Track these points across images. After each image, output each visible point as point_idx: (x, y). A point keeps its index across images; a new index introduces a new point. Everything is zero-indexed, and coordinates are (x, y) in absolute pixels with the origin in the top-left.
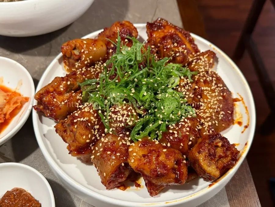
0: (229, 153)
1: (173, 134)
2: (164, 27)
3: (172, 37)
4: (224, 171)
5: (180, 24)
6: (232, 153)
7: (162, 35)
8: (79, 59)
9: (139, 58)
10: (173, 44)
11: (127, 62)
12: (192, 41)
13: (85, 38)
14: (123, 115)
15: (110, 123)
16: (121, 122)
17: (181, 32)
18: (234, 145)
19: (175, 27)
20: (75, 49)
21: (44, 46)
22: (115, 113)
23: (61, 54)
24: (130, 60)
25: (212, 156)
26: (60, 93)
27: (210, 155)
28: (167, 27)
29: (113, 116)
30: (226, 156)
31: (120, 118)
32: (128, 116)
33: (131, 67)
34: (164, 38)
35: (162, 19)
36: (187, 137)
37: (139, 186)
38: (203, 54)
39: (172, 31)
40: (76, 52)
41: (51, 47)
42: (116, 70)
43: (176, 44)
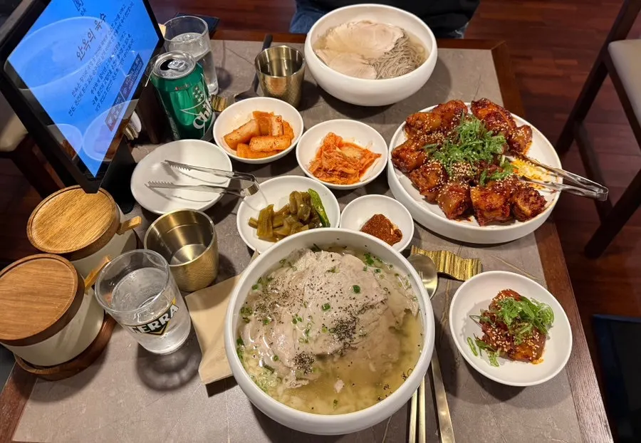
0: (539, 201)
1: (499, 185)
2: (488, 105)
3: (495, 114)
4: (535, 214)
5: (501, 104)
6: (541, 202)
7: (487, 113)
8: (421, 127)
9: (477, 130)
10: (496, 120)
11: (469, 132)
12: (511, 118)
13: (422, 111)
14: (463, 169)
15: (453, 174)
16: (462, 173)
17: (501, 111)
18: (543, 196)
19: (497, 106)
20: (418, 120)
21: (377, 115)
22: (457, 167)
23: (405, 123)
24: (471, 131)
25: (526, 200)
26: (412, 151)
27: (525, 200)
28: (490, 106)
29: (456, 169)
30: (537, 203)
31: (461, 170)
32: (467, 169)
33: (471, 135)
34: (489, 115)
35: (485, 100)
36: (510, 187)
37: (470, 220)
38: (520, 128)
39: (495, 110)
40: (419, 123)
41: (385, 117)
42: (459, 136)
43: (498, 121)
